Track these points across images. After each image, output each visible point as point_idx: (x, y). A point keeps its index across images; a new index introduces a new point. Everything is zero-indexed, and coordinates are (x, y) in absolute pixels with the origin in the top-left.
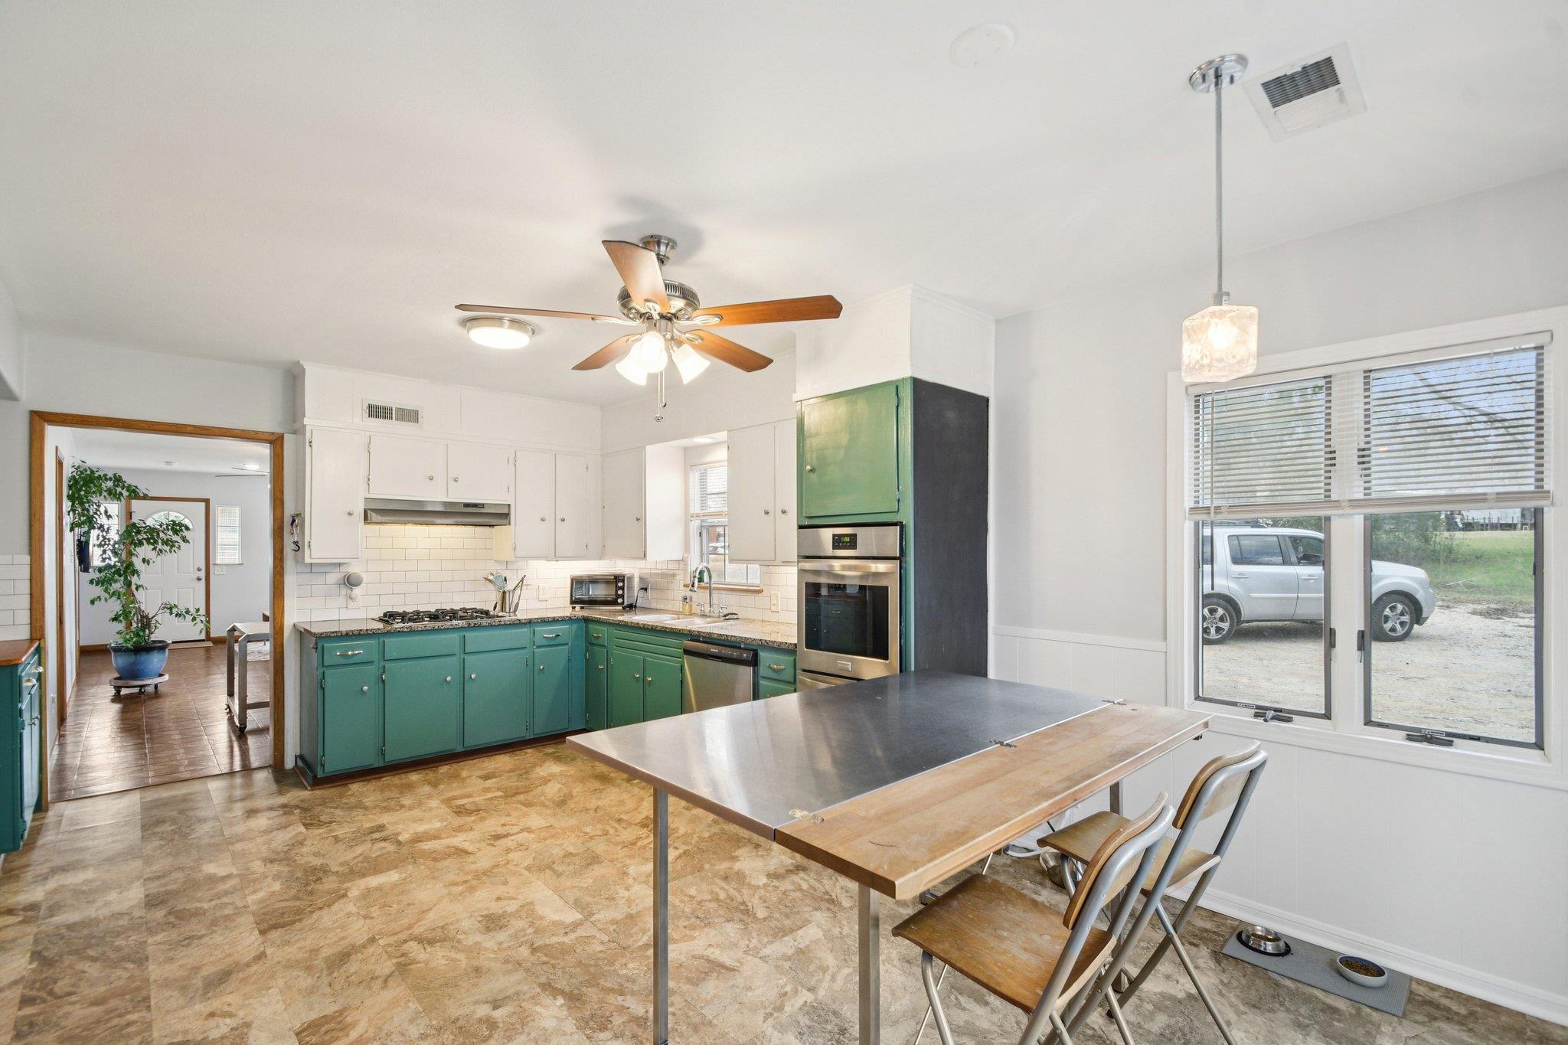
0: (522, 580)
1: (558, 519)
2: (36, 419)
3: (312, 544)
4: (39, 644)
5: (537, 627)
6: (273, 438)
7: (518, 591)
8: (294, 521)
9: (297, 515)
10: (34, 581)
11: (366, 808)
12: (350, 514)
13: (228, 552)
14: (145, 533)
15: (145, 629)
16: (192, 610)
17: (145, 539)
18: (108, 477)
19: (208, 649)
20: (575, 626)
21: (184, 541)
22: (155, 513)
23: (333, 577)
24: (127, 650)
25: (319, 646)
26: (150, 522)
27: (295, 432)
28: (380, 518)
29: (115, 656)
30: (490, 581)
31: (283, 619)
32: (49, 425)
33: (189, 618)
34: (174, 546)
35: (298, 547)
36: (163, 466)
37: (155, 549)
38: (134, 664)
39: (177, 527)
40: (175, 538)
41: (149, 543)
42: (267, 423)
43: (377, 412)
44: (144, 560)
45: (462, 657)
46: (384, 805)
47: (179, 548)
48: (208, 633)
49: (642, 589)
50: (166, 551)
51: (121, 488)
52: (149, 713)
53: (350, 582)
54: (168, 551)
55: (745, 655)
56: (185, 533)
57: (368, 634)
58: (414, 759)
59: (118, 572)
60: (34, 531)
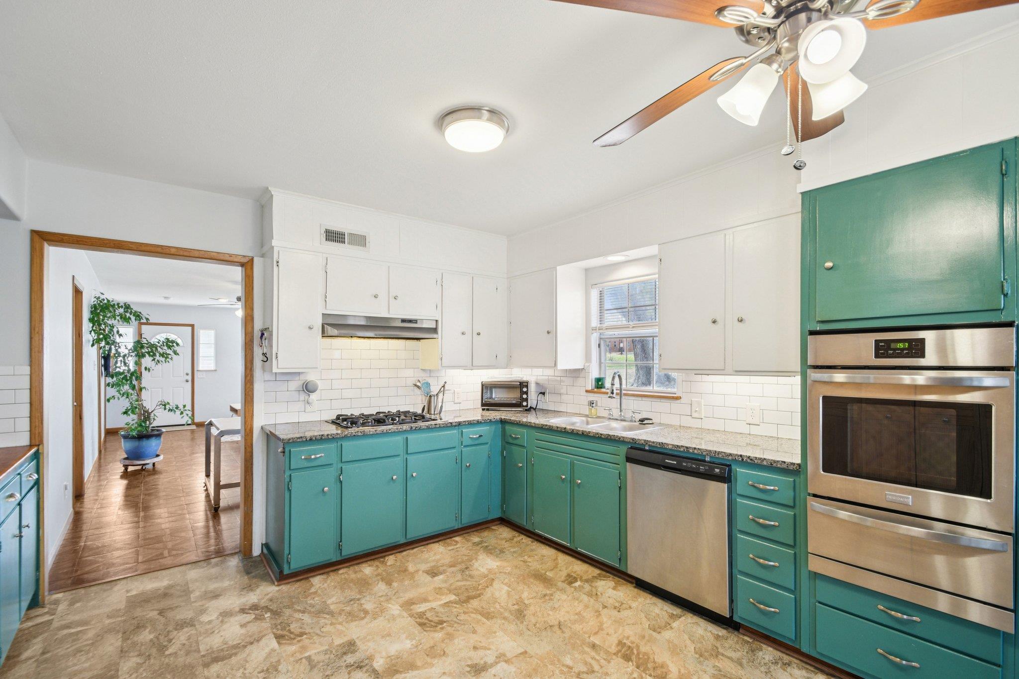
0: (444, 386)
1: (475, 334)
2: (37, 238)
3: (278, 355)
4: (38, 450)
5: (464, 428)
6: (244, 260)
7: (441, 395)
8: (263, 334)
9: (266, 329)
10: (34, 390)
11: (331, 613)
12: (310, 328)
13: (206, 362)
14: (147, 347)
15: (146, 421)
16: (181, 407)
17: (146, 352)
18: (120, 305)
19: (192, 431)
20: (493, 427)
21: (175, 354)
22: (157, 334)
23: (295, 384)
24: (133, 438)
25: (287, 450)
26: (153, 341)
27: (263, 256)
28: (335, 332)
29: (124, 442)
30: (418, 387)
31: (253, 422)
32: (49, 245)
33: (178, 412)
34: (168, 358)
35: (266, 358)
36: (162, 301)
37: (154, 360)
38: (138, 448)
39: (169, 343)
40: (169, 351)
41: (150, 356)
42: (241, 247)
43: (333, 236)
44: (146, 368)
45: (405, 457)
46: (348, 609)
47: (172, 359)
48: (193, 420)
49: (541, 393)
50: (162, 361)
51: (128, 313)
52: (147, 490)
53: (308, 389)
54: (164, 361)
55: (717, 470)
56: (176, 348)
57: (329, 439)
58: (365, 552)
59: (125, 378)
60: (33, 343)
